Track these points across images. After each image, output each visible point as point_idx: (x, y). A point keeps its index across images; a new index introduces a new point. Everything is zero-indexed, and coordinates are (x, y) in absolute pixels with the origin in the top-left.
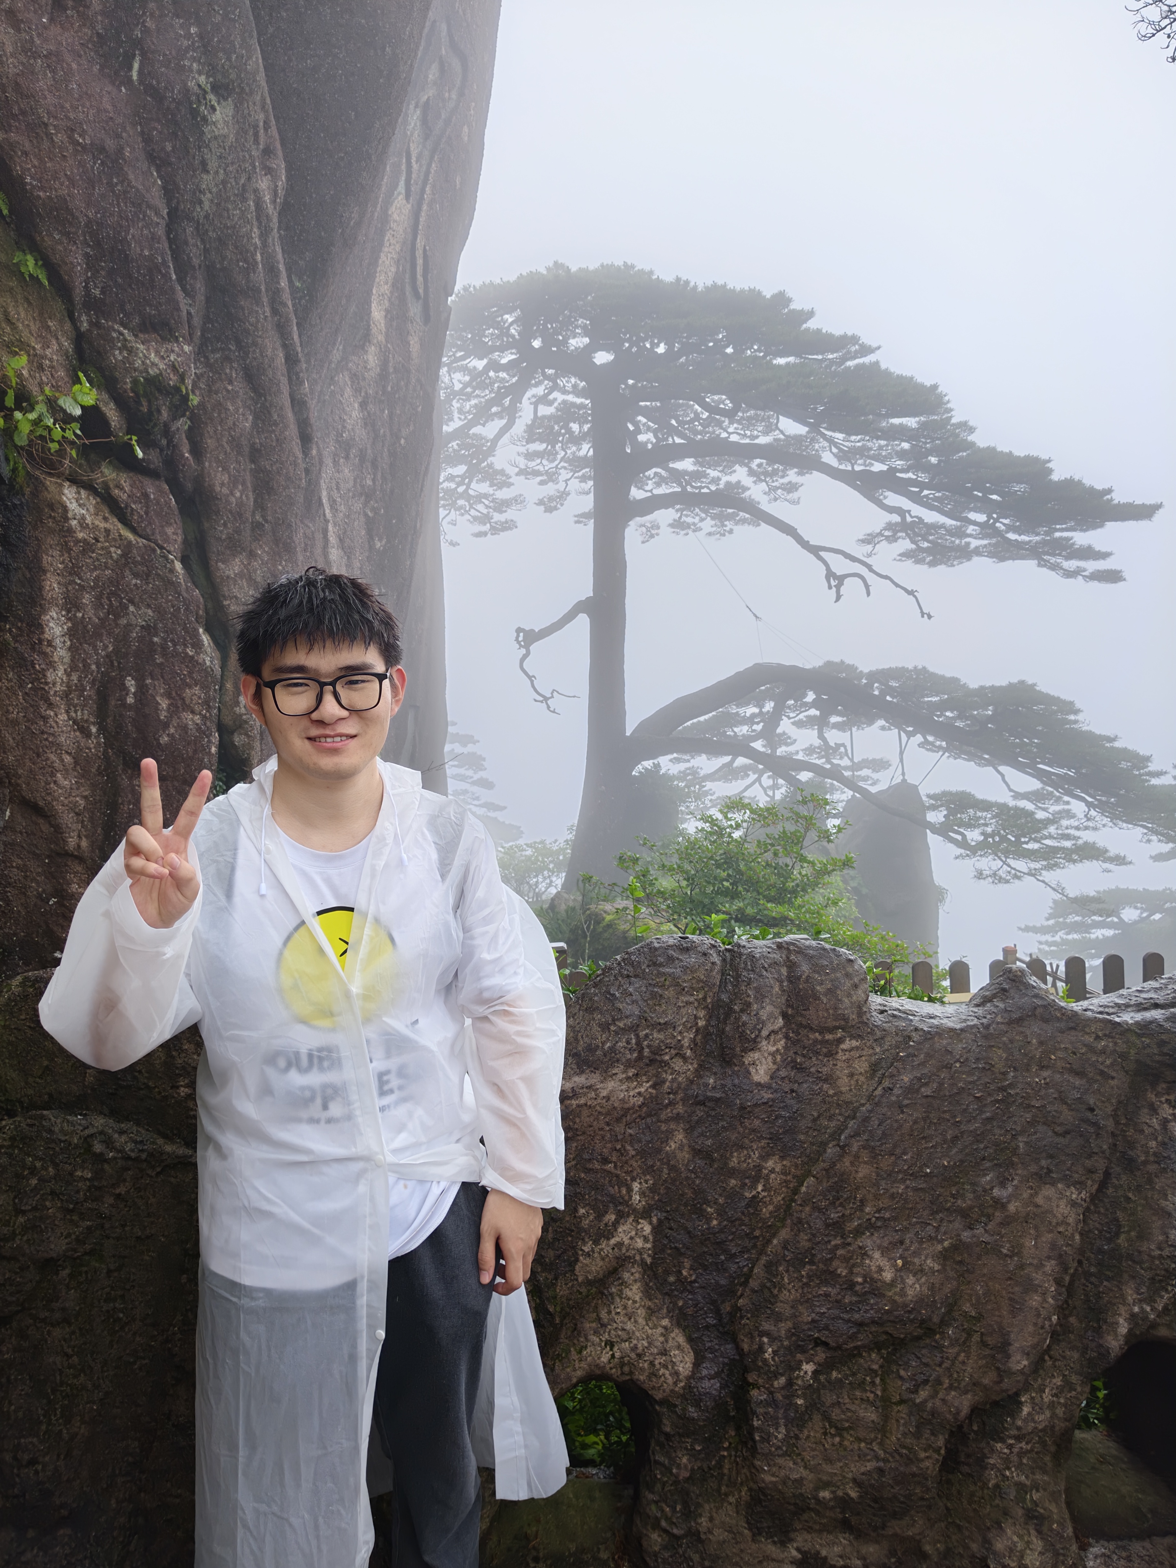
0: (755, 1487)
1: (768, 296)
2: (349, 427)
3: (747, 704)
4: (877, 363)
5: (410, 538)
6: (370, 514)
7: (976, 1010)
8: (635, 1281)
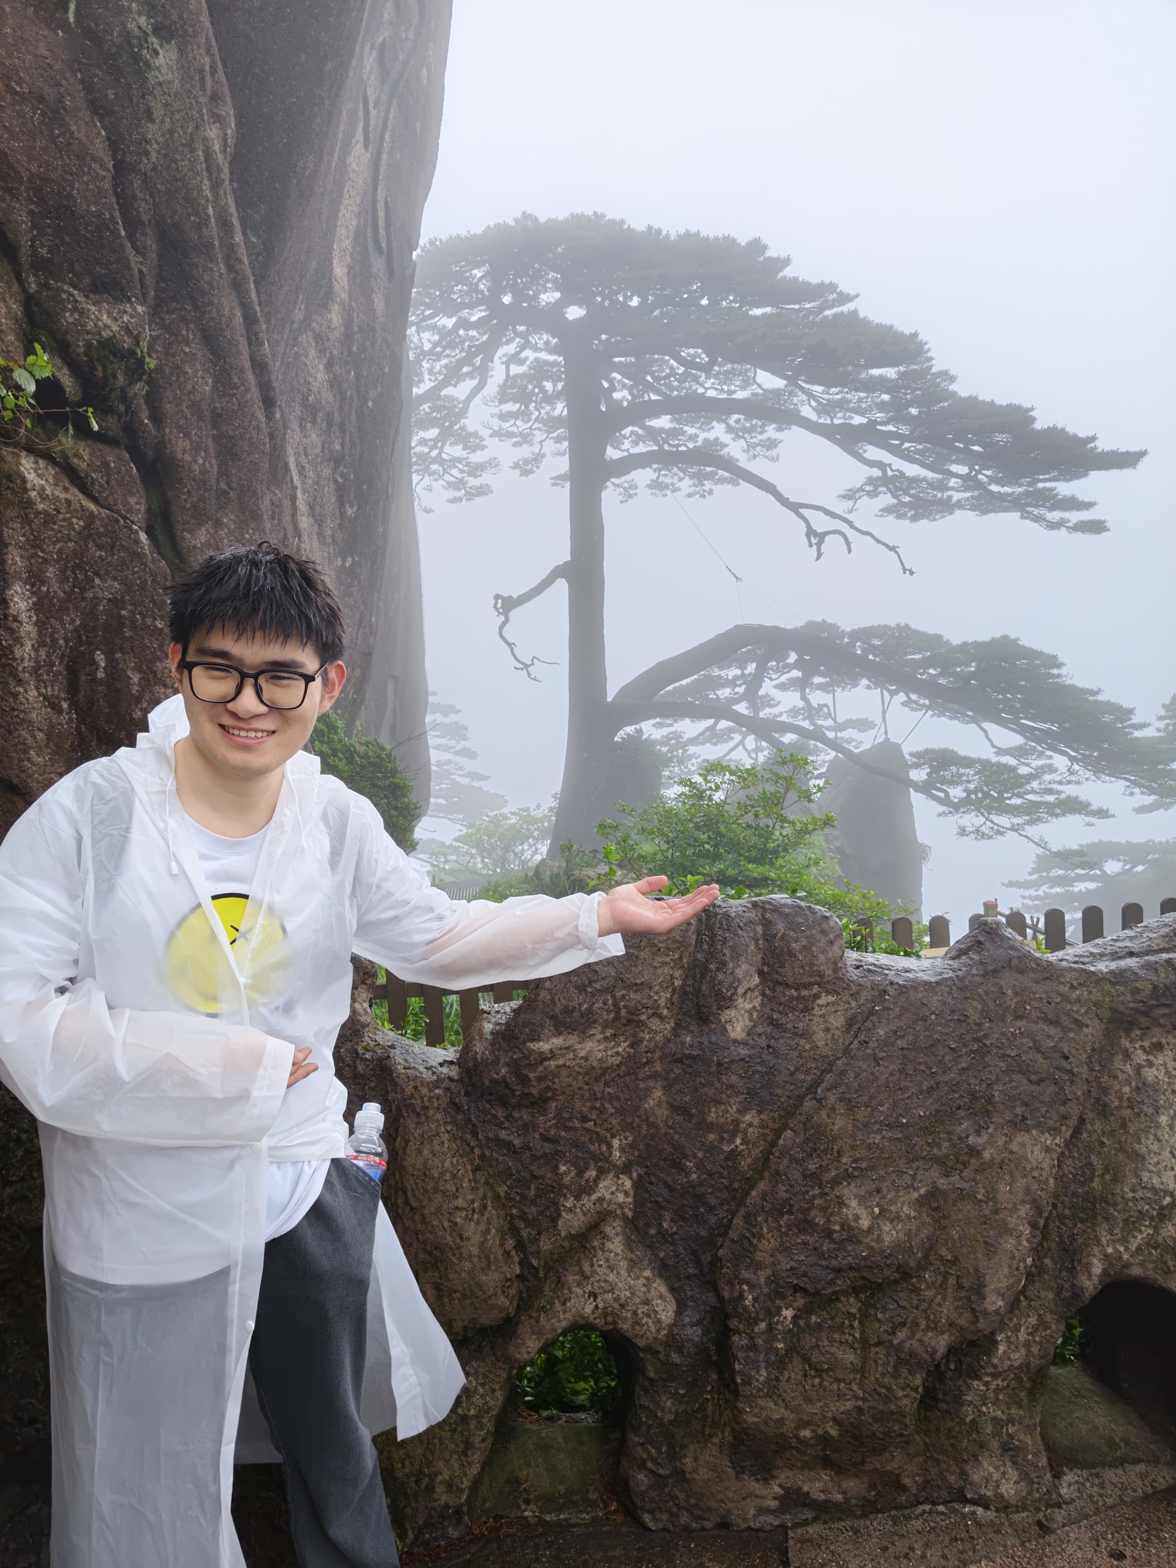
0: (737, 1427)
1: (743, 244)
3: (730, 666)
4: (855, 312)
5: (382, 505)
6: (340, 480)
7: (951, 962)
8: (617, 1234)
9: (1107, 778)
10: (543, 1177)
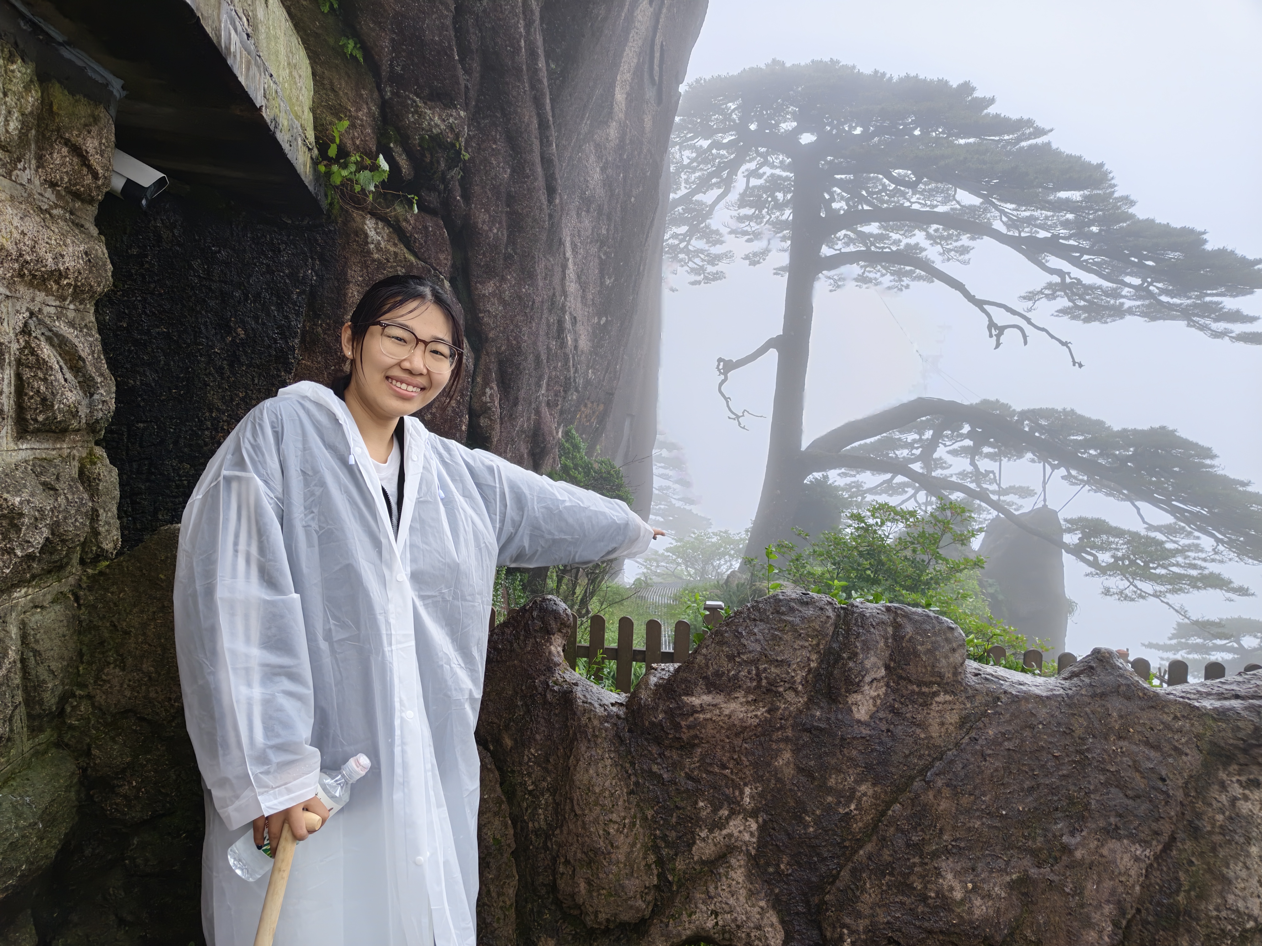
1: (955, 86)
2: (591, 187)
3: (909, 431)
4: (1049, 143)
5: (633, 278)
6: (603, 257)
7: (1063, 682)
8: (740, 866)
9: (1250, 561)
10: (684, 808)
